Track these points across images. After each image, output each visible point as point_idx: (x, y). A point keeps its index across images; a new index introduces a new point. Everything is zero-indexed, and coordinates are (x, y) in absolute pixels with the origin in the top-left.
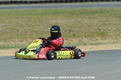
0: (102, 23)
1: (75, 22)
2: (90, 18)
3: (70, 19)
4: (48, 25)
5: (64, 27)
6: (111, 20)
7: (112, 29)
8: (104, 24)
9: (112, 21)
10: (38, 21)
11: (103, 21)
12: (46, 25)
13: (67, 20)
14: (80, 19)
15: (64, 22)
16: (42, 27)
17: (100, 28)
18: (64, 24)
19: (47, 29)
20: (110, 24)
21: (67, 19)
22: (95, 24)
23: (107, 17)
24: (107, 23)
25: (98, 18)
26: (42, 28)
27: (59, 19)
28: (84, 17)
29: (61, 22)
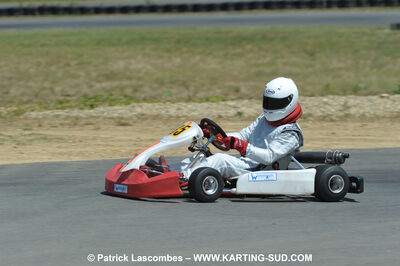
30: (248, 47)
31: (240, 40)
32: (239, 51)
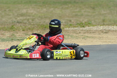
0: (74, 14)
1: (46, 12)
2: (62, 8)
3: (42, 9)
4: (18, 15)
5: (34, 18)
6: (84, 10)
7: (83, 20)
8: (76, 15)
9: (85, 12)
10: (9, 10)
11: (76, 12)
12: (16, 14)
13: (38, 10)
14: (52, 9)
15: (35, 12)
16: (11, 16)
17: (71, 19)
18: (35, 14)
19: (16, 19)
20: (82, 15)
21: (39, 8)
22: (67, 15)
23: (80, 7)
24: (79, 14)
25: (71, 8)
26: (11, 18)
27: (31, 8)
28: (56, 7)
29: (32, 11)
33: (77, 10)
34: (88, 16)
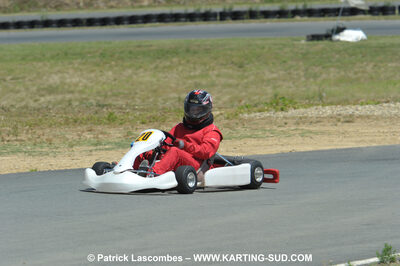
30: (175, 60)
31: (163, 54)
32: (168, 64)
33: (198, 73)
34: (230, 86)
